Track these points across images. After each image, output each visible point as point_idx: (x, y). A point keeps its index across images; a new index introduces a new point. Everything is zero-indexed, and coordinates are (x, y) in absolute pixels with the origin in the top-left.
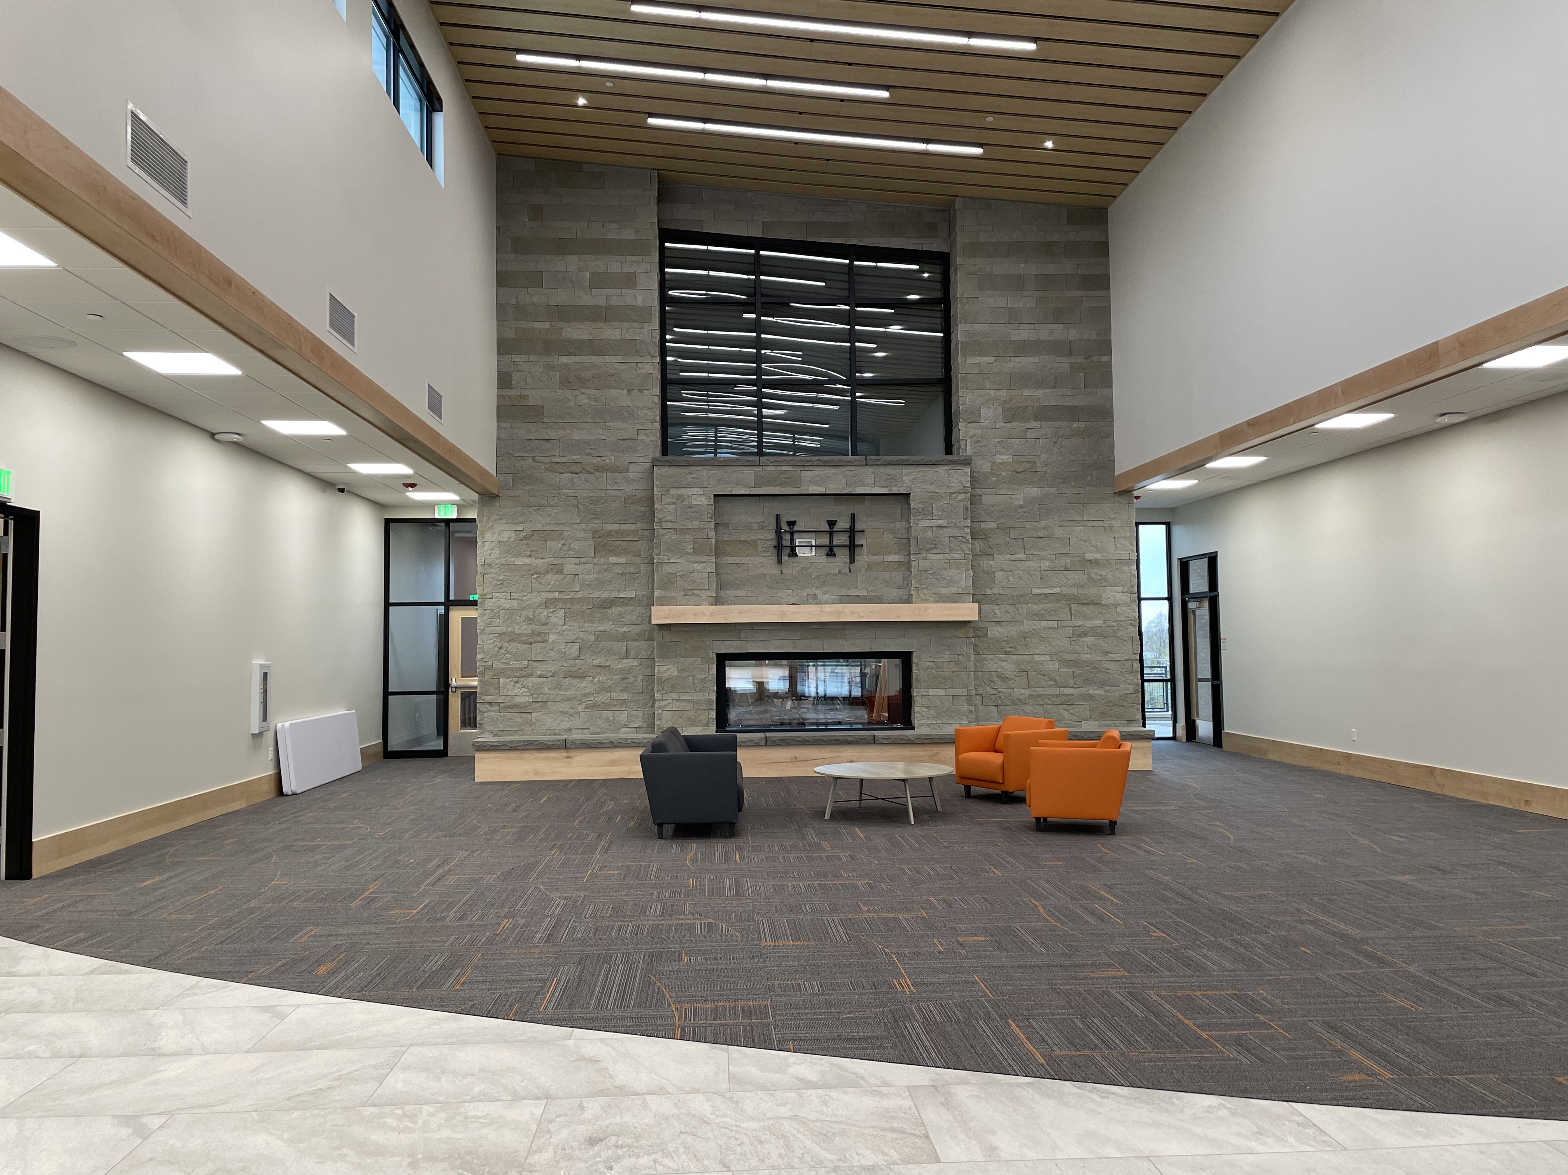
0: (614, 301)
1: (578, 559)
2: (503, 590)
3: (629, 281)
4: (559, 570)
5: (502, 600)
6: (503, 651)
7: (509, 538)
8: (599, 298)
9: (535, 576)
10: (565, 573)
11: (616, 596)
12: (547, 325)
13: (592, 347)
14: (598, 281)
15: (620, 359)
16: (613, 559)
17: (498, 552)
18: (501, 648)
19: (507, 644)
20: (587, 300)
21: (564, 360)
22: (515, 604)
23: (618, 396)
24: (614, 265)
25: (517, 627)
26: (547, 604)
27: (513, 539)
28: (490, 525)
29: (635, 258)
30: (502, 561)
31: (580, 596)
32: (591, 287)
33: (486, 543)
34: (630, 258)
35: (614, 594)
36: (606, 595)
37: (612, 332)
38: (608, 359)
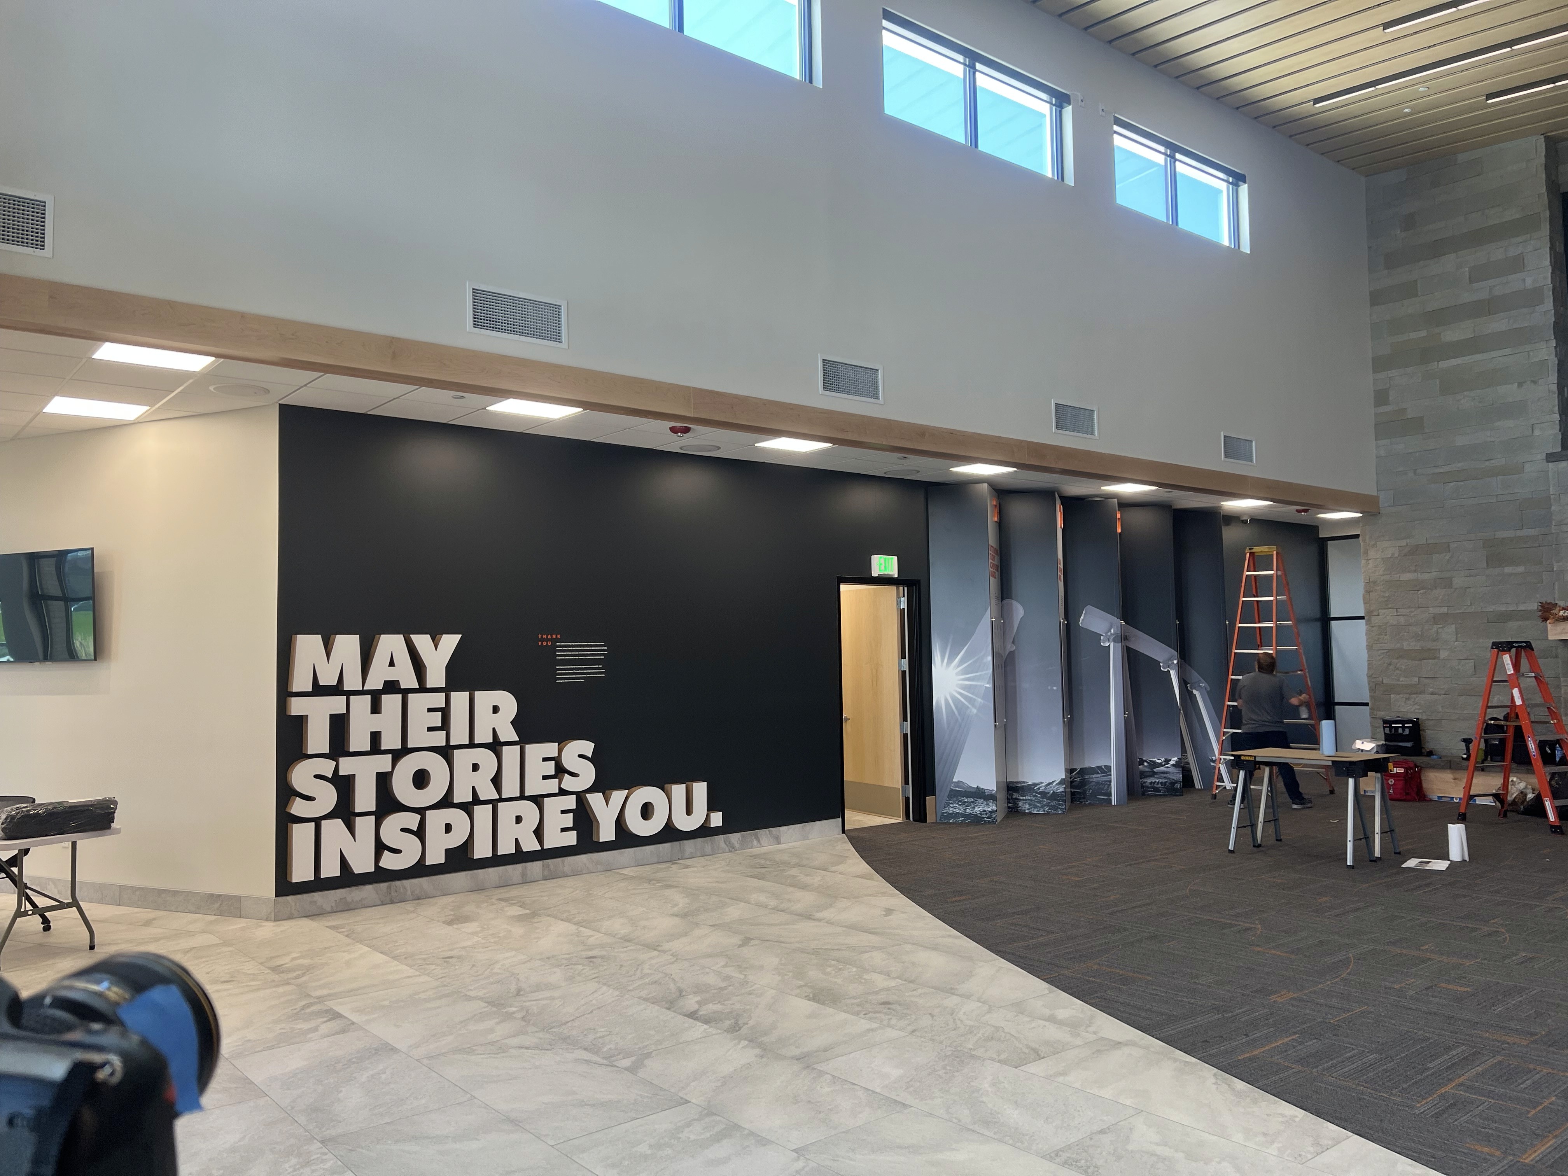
0: (1497, 292)
1: (1468, 571)
2: (1390, 606)
3: (1517, 264)
4: (1447, 583)
5: (1388, 617)
6: (1391, 667)
7: (1393, 554)
8: (1481, 291)
9: (1421, 591)
10: (1455, 586)
11: (1515, 608)
12: (1424, 333)
13: (1472, 345)
14: (1478, 274)
15: (1508, 351)
16: (1508, 570)
17: (1383, 569)
18: (1390, 664)
19: (1396, 661)
20: (1466, 297)
21: (1443, 364)
22: (1402, 620)
23: (1509, 392)
24: (1496, 252)
25: (1405, 644)
26: (1437, 619)
27: (1396, 555)
28: (1373, 543)
29: (1520, 239)
30: (1387, 577)
31: (1472, 610)
32: (1471, 281)
33: (1370, 561)
34: (1514, 240)
35: (1512, 608)
36: (1503, 608)
37: (1499, 324)
38: (1493, 354)
